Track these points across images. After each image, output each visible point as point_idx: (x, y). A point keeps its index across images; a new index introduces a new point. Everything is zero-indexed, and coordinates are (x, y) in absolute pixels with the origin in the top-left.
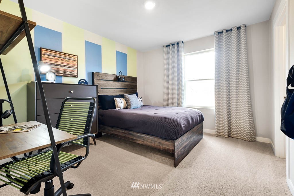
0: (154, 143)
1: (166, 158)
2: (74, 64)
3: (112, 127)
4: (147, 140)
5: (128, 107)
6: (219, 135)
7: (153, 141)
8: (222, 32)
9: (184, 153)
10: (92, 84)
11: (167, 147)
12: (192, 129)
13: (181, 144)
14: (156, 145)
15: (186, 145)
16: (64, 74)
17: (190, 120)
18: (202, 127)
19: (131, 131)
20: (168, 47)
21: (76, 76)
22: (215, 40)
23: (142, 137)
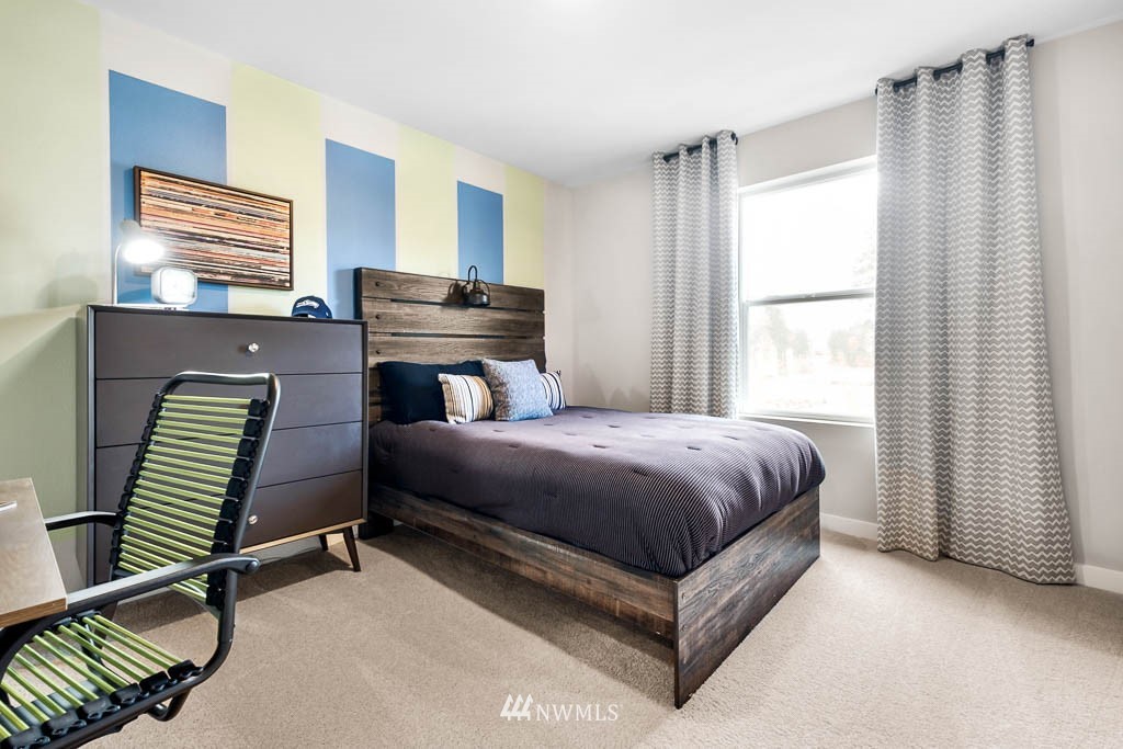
0: (589, 582)
1: (639, 653)
2: (276, 233)
3: (426, 497)
4: (558, 565)
5: (497, 414)
6: (894, 548)
7: (585, 572)
8: (914, 80)
9: (724, 637)
10: (356, 317)
11: (641, 607)
12: (764, 520)
13: (708, 595)
14: (597, 593)
15: (736, 595)
16: (236, 275)
17: (757, 481)
18: (815, 507)
19: (496, 518)
20: (673, 161)
21: (285, 285)
22: (879, 125)
23: (541, 550)
